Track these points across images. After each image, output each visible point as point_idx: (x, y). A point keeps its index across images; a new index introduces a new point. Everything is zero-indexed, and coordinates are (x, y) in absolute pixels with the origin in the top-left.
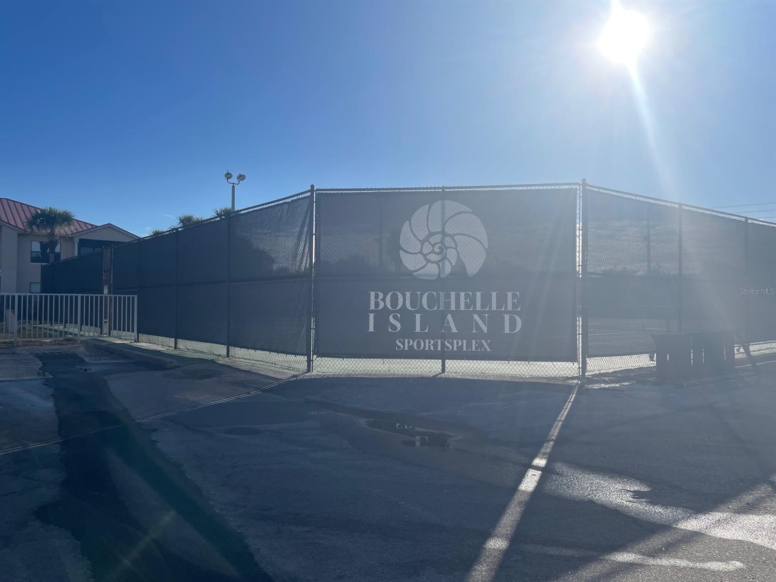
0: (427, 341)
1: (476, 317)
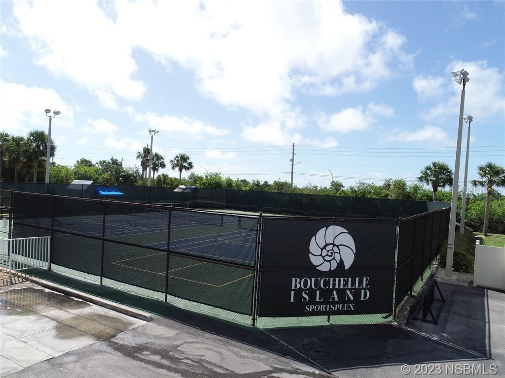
0: (322, 306)
1: (348, 292)
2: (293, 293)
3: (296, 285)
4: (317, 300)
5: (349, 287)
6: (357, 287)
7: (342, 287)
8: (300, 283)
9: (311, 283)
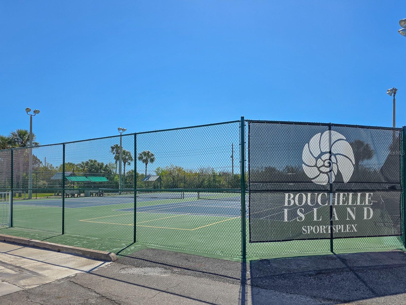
6: (359, 203)
8: (294, 199)
9: (307, 198)
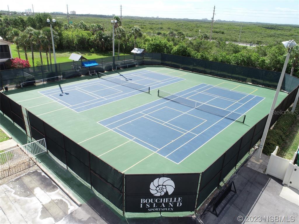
0: (156, 209)
1: (170, 203)
2: (141, 204)
3: (143, 202)
4: (154, 206)
5: (171, 201)
6: (175, 201)
7: (167, 202)
8: (145, 201)
9: (151, 201)
